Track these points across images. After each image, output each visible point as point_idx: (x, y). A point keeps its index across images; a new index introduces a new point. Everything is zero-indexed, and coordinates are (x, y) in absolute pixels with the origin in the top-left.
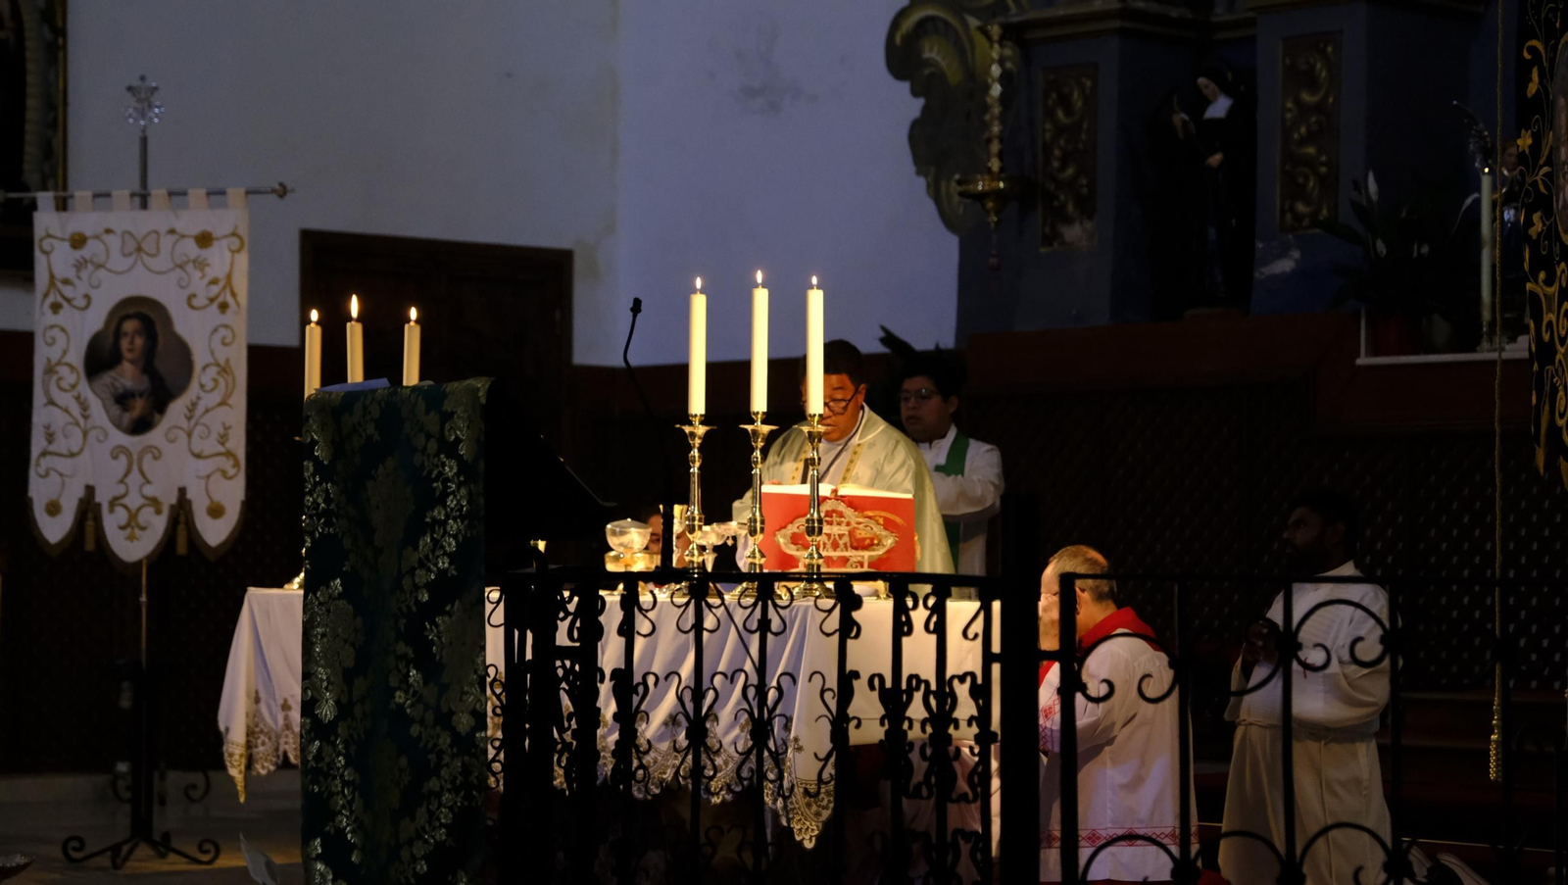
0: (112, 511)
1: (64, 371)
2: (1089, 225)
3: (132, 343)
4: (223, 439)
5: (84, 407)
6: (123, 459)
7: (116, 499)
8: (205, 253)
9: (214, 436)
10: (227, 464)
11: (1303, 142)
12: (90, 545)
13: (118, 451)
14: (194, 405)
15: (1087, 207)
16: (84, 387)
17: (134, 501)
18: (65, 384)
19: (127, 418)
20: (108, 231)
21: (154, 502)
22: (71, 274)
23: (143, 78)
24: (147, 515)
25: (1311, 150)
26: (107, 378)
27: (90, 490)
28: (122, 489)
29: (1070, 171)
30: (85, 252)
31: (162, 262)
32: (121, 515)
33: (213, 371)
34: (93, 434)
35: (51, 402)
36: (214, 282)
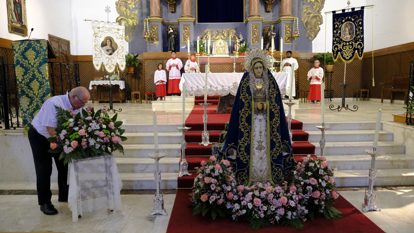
0: (106, 66)
1: (98, 46)
2: (158, 42)
3: (109, 43)
4: (123, 57)
5: (101, 51)
6: (108, 59)
7: (107, 64)
8: (118, 31)
9: (121, 56)
10: (123, 60)
11: (186, 35)
12: (103, 70)
13: (106, 58)
14: (118, 52)
15: (157, 40)
16: (101, 48)
17: (110, 64)
18: (98, 48)
19: (108, 53)
20: (104, 27)
21: (113, 64)
22: (98, 32)
23: (108, 6)
24: (112, 66)
25: (187, 36)
26: (105, 47)
27: (103, 63)
28: (108, 63)
29: (155, 36)
30: (100, 29)
31: (112, 32)
32: (108, 66)
33: (121, 47)
34: (102, 55)
35: (96, 50)
36: (120, 35)
